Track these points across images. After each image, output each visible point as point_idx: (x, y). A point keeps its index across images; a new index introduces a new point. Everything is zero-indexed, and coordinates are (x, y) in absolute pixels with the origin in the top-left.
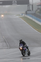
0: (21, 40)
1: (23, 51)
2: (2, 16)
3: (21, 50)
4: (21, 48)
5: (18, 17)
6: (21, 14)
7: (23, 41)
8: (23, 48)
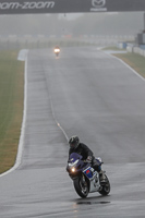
0: (76, 140)
1: (80, 179)
2: (57, 50)
3: (72, 175)
4: (73, 170)
5: (109, 53)
6: (121, 45)
7: (81, 142)
8: (79, 167)
